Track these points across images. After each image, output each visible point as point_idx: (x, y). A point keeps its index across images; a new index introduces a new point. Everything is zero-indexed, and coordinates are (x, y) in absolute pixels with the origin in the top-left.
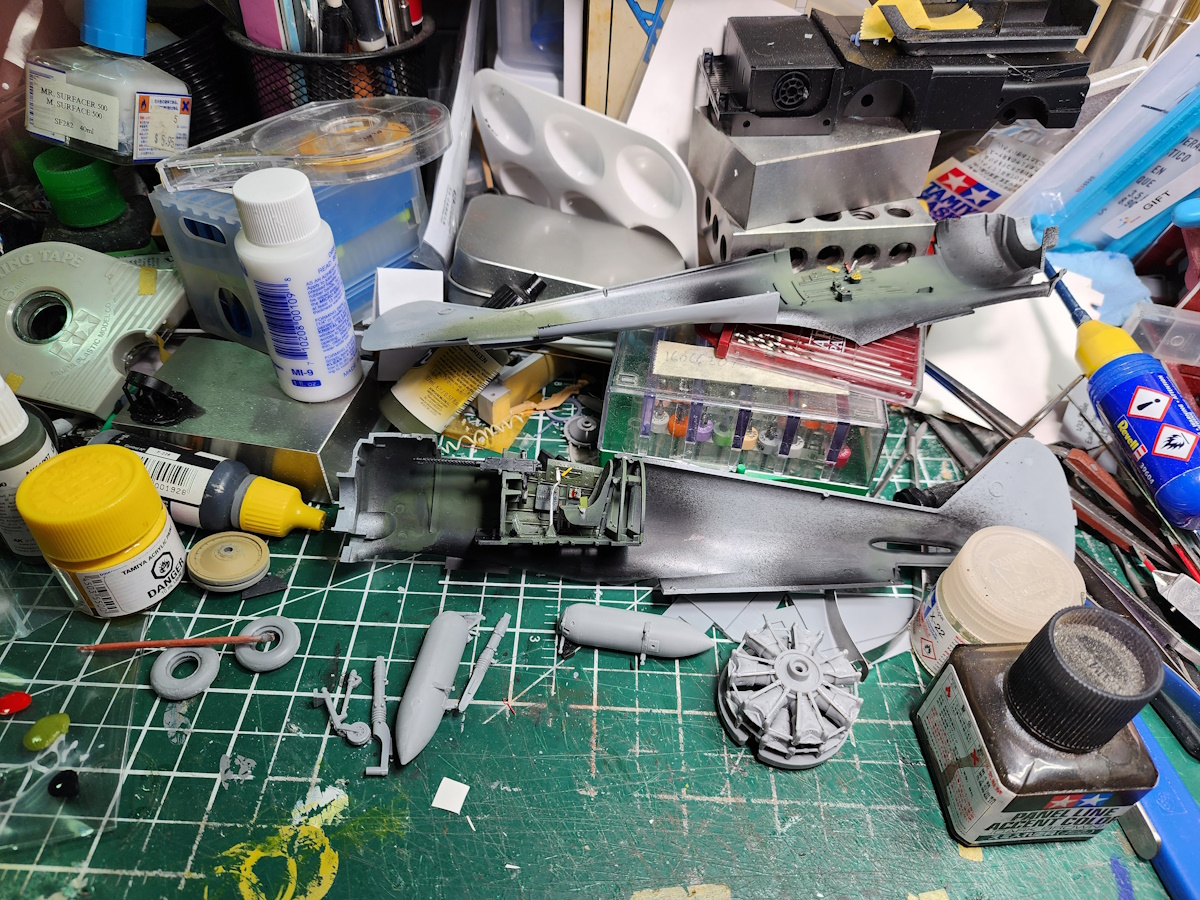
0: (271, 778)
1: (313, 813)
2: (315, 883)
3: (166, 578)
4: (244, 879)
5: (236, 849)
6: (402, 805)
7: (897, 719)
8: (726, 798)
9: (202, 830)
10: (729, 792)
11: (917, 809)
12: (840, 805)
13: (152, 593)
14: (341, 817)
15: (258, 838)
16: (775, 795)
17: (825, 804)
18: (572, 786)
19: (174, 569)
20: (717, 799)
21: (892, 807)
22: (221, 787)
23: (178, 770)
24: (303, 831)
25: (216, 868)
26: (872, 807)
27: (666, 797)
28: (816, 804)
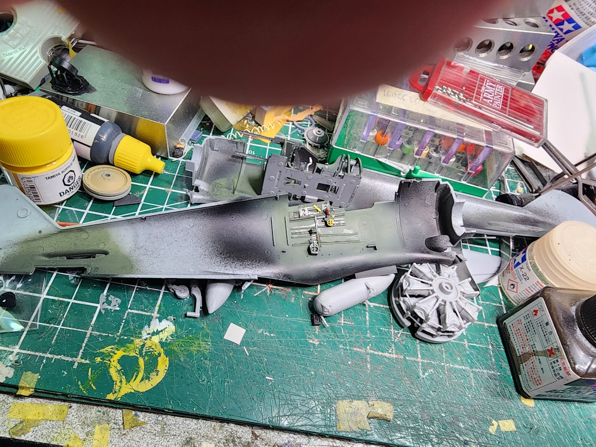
0: (130, 311)
1: (154, 334)
2: (154, 373)
3: (71, 187)
4: (113, 367)
5: (108, 349)
6: (207, 335)
7: (489, 323)
8: (391, 355)
9: (88, 335)
10: (394, 351)
11: (499, 374)
12: (456, 366)
13: (62, 194)
14: (171, 338)
15: (122, 343)
16: (419, 356)
17: (448, 365)
18: (305, 337)
19: (75, 181)
20: (387, 354)
21: (485, 371)
22: (100, 312)
23: (74, 299)
24: (148, 343)
25: (96, 358)
26: (474, 370)
27: (358, 350)
28: (442, 364)
